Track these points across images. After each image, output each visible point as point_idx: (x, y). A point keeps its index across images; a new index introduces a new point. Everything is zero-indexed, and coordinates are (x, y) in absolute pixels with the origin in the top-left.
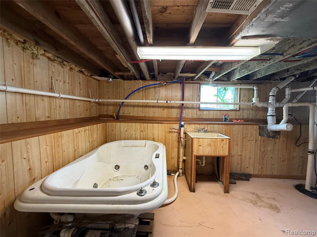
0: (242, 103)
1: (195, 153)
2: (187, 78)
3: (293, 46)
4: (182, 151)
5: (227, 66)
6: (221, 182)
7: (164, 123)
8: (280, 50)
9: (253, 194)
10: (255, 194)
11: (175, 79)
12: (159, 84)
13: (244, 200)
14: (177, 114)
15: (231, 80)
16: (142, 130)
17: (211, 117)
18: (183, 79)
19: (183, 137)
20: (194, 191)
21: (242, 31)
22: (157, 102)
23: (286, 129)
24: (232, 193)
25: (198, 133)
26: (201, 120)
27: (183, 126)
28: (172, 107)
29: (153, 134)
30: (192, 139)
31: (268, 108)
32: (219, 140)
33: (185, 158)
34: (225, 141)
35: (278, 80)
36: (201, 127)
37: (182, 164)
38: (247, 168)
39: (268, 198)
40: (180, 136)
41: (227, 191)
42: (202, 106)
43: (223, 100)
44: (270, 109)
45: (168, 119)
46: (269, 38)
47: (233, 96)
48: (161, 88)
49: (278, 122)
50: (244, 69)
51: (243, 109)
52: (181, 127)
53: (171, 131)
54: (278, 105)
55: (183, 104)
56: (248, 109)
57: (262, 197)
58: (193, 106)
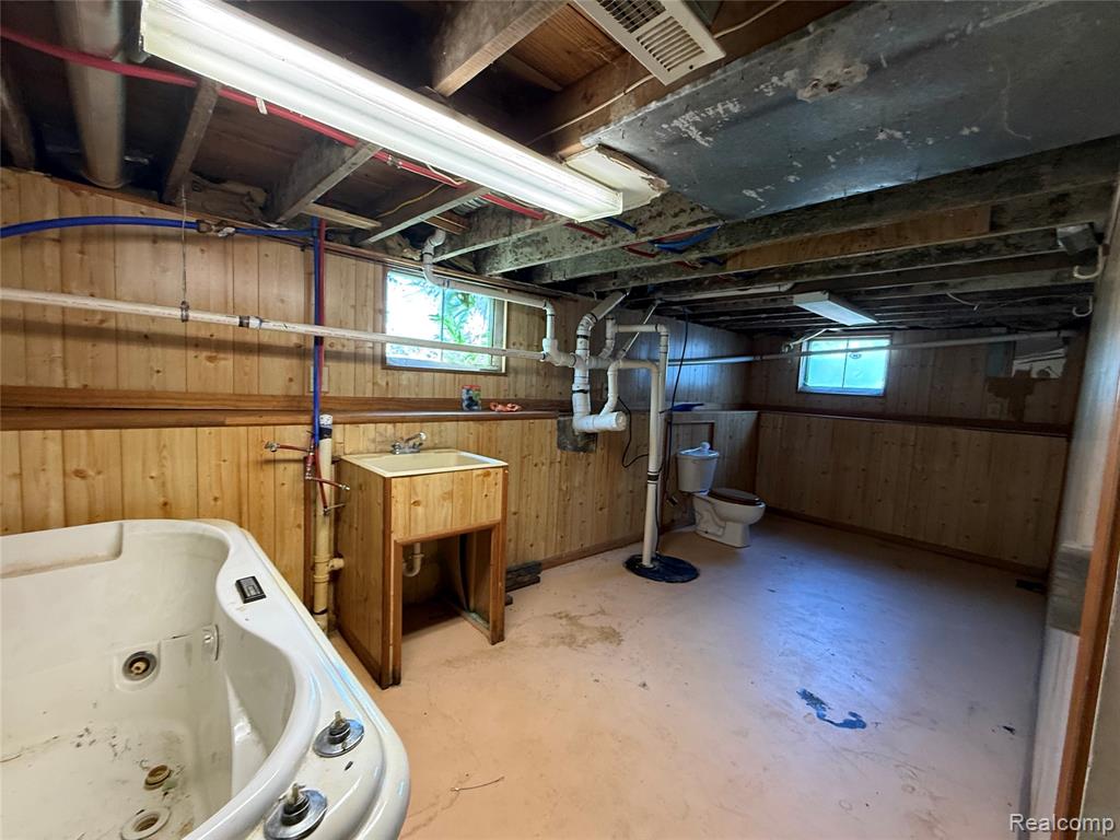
0: (513, 350)
1: (399, 535)
2: (336, 232)
3: (660, 215)
4: (324, 537)
5: (494, 223)
6: (474, 611)
7: (228, 421)
8: (630, 218)
9: (558, 616)
10: (563, 615)
11: (279, 220)
12: (189, 225)
13: (546, 644)
14: (291, 380)
15: (485, 271)
16: (83, 466)
17: (426, 394)
18: (319, 231)
19: (328, 479)
20: (396, 681)
21: (607, 124)
22: (185, 320)
23: (615, 426)
24: (510, 634)
25: (392, 456)
26: (391, 407)
27: (330, 431)
28: (262, 349)
29: (164, 484)
30: (386, 482)
31: (573, 370)
32: (478, 476)
33: (338, 563)
34: (492, 476)
35: (593, 296)
36: (398, 434)
37: (328, 588)
38: (532, 546)
39: (592, 615)
40: (320, 477)
41: (497, 636)
42: (393, 353)
43: (459, 337)
44: (578, 373)
45: (243, 405)
46: (650, 177)
47: (486, 327)
48: (197, 249)
49: (596, 409)
50: (530, 245)
51: (516, 372)
52: (321, 438)
53: (269, 455)
54: (594, 364)
55: (319, 340)
56: (527, 371)
57: (581, 616)
58: (361, 351)
